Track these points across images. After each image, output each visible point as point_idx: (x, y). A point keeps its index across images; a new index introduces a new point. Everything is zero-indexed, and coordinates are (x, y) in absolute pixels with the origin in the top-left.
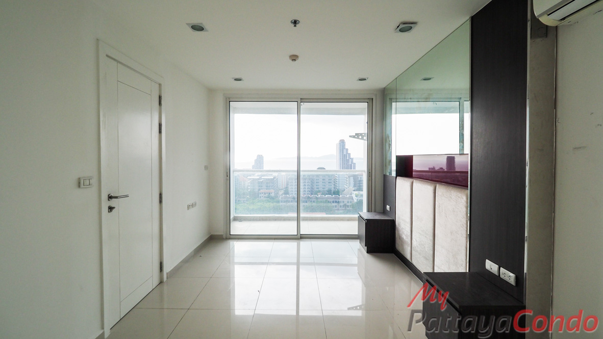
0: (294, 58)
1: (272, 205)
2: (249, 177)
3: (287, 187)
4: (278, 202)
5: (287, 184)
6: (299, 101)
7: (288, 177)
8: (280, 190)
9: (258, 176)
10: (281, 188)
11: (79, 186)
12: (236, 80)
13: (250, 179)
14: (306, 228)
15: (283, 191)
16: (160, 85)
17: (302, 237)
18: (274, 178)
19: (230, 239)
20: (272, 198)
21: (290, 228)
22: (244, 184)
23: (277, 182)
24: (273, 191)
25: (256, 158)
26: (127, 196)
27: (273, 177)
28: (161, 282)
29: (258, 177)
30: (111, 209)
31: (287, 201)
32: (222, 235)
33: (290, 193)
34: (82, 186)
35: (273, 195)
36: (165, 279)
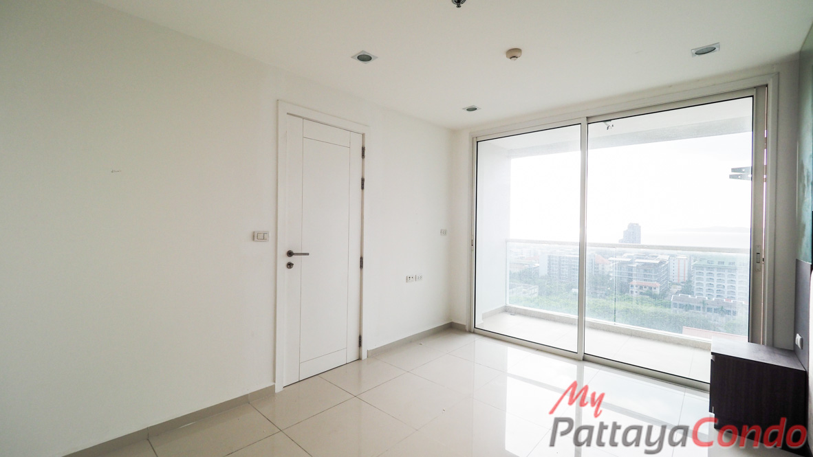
0: (513, 53)
1: (652, 309)
2: (611, 259)
3: (690, 281)
4: (667, 305)
5: (690, 276)
6: (584, 121)
7: (693, 264)
8: (674, 284)
9: (629, 257)
10: (675, 281)
11: (254, 239)
12: (469, 110)
13: (613, 261)
14: (597, 344)
15: (680, 287)
16: (363, 135)
17: (586, 359)
18: (661, 263)
19: (470, 332)
20: (654, 296)
21: (566, 338)
22: (603, 269)
23: (668, 270)
24: (658, 285)
25: (626, 228)
26: (307, 254)
27: (658, 262)
28: (360, 359)
29: (629, 260)
30: (290, 265)
31: (688, 307)
32: (464, 326)
33: (696, 292)
34: (256, 239)
35: (658, 291)
36: (364, 356)
